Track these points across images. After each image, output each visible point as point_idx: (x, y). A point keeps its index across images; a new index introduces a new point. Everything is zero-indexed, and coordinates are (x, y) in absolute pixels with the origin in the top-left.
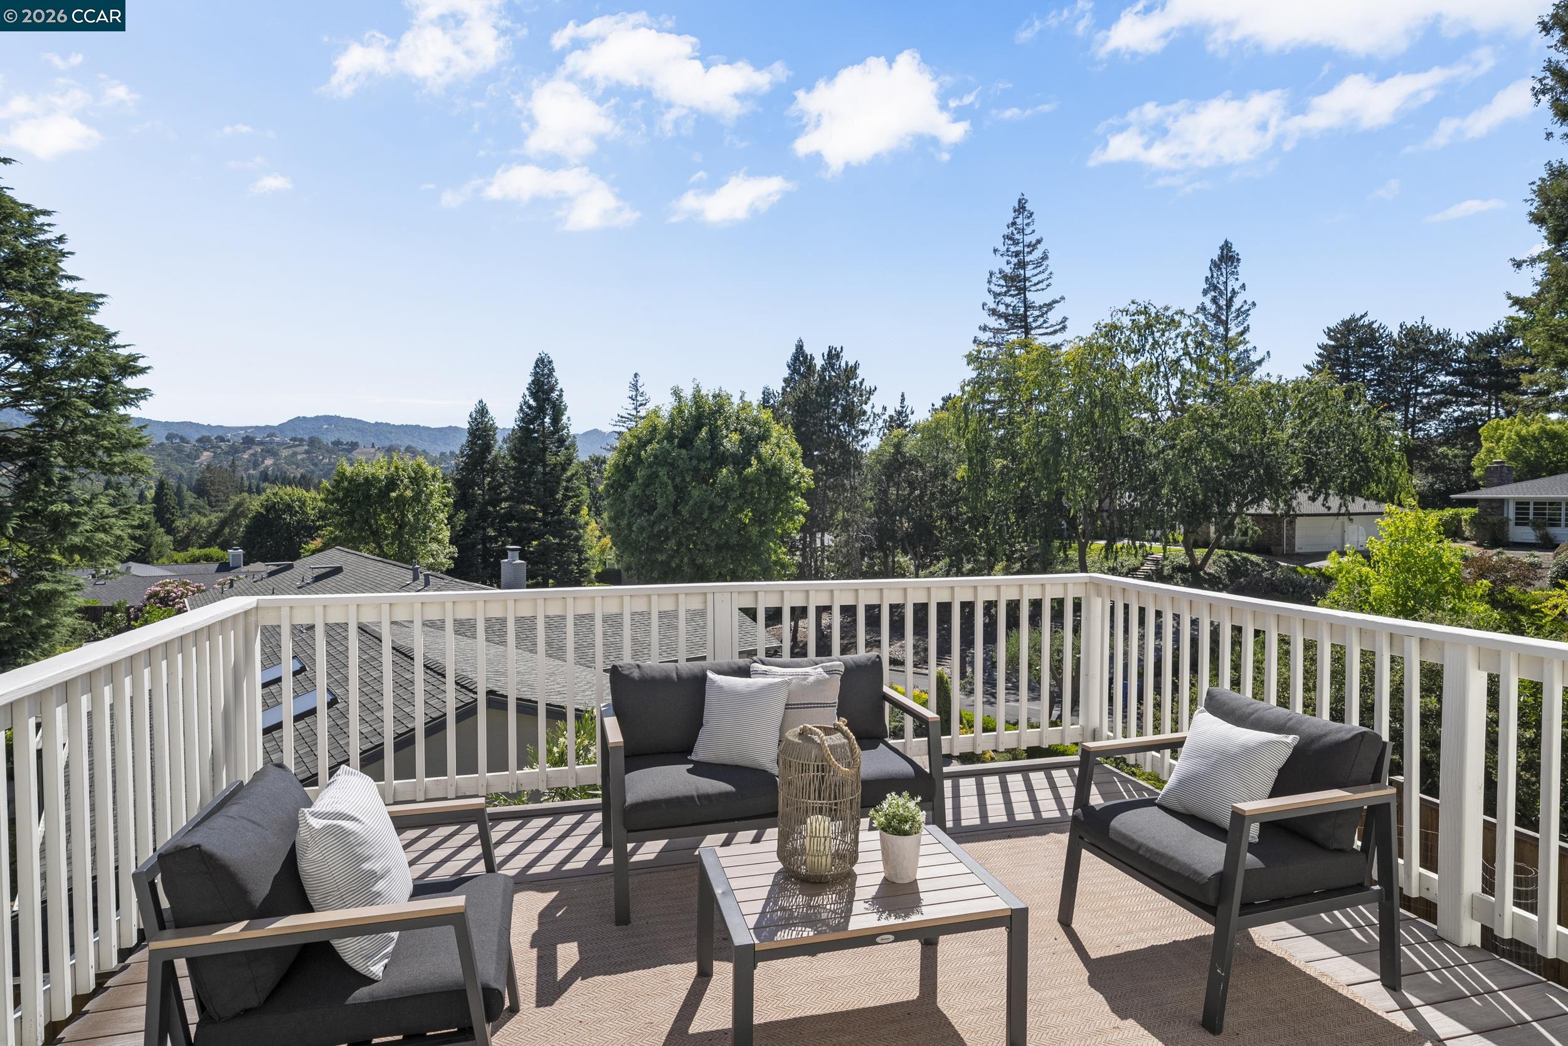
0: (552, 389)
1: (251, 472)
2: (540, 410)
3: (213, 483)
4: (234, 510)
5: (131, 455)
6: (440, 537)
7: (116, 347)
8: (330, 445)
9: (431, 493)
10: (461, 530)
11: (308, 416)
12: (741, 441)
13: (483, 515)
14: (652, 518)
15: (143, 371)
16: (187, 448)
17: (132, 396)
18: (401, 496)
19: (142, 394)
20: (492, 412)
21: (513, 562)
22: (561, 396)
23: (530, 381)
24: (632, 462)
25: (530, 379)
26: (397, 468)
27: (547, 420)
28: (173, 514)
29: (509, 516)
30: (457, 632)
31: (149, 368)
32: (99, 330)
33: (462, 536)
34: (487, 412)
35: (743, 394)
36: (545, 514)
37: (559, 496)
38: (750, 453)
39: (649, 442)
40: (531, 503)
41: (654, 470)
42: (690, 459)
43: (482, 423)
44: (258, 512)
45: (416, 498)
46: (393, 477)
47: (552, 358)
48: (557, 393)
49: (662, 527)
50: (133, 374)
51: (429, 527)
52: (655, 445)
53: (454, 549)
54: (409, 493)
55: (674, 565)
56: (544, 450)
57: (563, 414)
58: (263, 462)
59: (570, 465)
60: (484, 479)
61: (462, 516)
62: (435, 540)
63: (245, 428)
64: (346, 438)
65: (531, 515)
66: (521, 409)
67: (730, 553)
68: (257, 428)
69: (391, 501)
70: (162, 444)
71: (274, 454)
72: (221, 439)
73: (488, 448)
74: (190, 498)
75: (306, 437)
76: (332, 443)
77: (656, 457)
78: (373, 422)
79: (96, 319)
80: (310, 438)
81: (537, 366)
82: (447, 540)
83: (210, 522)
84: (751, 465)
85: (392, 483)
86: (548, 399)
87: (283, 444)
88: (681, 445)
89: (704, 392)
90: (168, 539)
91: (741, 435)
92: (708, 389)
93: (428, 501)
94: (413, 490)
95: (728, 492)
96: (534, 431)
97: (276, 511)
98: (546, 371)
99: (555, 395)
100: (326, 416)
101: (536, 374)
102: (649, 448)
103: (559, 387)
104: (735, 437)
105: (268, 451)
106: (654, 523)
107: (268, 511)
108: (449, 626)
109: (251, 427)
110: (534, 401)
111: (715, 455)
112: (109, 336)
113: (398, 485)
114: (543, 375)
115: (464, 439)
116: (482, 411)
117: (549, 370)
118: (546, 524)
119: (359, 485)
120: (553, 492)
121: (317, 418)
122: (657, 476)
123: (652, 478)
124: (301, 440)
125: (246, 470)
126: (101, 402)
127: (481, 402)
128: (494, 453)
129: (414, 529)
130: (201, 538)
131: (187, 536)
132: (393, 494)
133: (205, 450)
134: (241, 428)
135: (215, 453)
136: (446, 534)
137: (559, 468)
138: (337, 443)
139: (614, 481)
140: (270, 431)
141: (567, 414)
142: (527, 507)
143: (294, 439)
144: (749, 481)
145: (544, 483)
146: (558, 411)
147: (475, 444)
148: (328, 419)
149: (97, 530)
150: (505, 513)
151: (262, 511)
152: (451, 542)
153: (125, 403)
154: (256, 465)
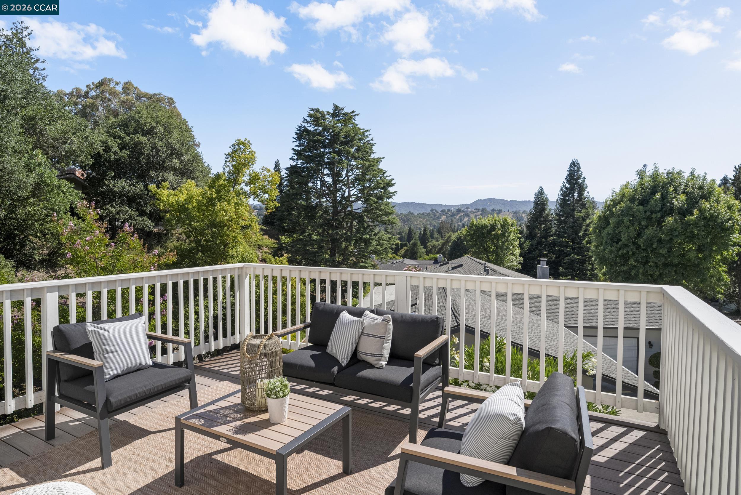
0: (579, 178)
1: (459, 224)
2: (572, 190)
3: (443, 228)
4: (447, 239)
5: (390, 217)
6: (515, 253)
7: (387, 177)
8: (490, 211)
9: (511, 232)
10: (528, 250)
11: (482, 199)
12: (687, 200)
13: (539, 243)
14: (618, 246)
15: (393, 185)
16: (437, 214)
17: (391, 194)
18: (496, 233)
19: (394, 193)
20: (546, 192)
21: (543, 266)
22: (584, 181)
23: (567, 175)
24: (608, 214)
25: (567, 174)
26: (495, 221)
27: (576, 194)
28: (428, 241)
29: (554, 244)
30: (497, 299)
31: (395, 183)
32: (382, 170)
33: (527, 253)
34: (544, 192)
35: (693, 170)
36: (573, 243)
37: (581, 234)
38: (693, 207)
39: (619, 203)
40: (565, 238)
41: (620, 219)
42: (646, 212)
43: (540, 198)
44: (454, 240)
45: (503, 235)
46: (493, 224)
47: (579, 161)
48: (582, 179)
49: (625, 252)
50: (390, 186)
51: (509, 248)
52: (623, 205)
53: (521, 259)
54: (500, 232)
55: (633, 274)
56: (573, 210)
57: (584, 191)
58: (464, 219)
59: (587, 217)
60: (541, 225)
61: (528, 243)
62: (512, 254)
63: (458, 206)
64: (497, 208)
65: (565, 244)
66: (562, 190)
67: (674, 269)
68: (463, 205)
69: (492, 235)
70: (429, 213)
71: (467, 215)
72: (449, 210)
73: (543, 210)
74: (436, 235)
75: (481, 208)
76: (491, 210)
77: (622, 211)
78: (509, 200)
79: (380, 167)
80: (482, 209)
81: (571, 166)
82: (518, 254)
83: (439, 244)
84: (692, 214)
85: (493, 227)
86: (577, 183)
87: (472, 211)
88: (640, 204)
89: (660, 172)
90: (424, 250)
91: (687, 196)
92: (663, 170)
93: (509, 236)
94: (502, 231)
95: (672, 231)
96: (568, 200)
97: (461, 240)
98: (576, 168)
99: (580, 181)
100: (489, 199)
101: (570, 170)
102: (618, 207)
103: (583, 176)
104: (683, 198)
105: (466, 215)
106: (620, 249)
107: (458, 240)
108: (494, 295)
109: (460, 205)
110: (569, 185)
111: (665, 209)
112: (384, 173)
113: (496, 228)
114: (574, 171)
115: (532, 205)
116: (541, 192)
117: (578, 168)
118: (573, 249)
119: (479, 228)
120: (577, 233)
121: (486, 200)
122: (623, 222)
123: (619, 224)
124: (479, 210)
125: (458, 223)
126: (380, 198)
127: (541, 187)
128: (547, 212)
129: (502, 249)
130: (435, 250)
131: (431, 250)
132: (493, 233)
133: (443, 215)
134: (457, 206)
135: (447, 216)
136: (517, 252)
137: (581, 219)
138: (493, 210)
139: (598, 225)
140: (467, 206)
141: (587, 190)
142: (564, 239)
143: (476, 209)
144: (690, 225)
145: (572, 227)
146: (582, 189)
147: (537, 208)
148: (490, 200)
149: (377, 245)
150: (551, 242)
151: (456, 240)
152: (520, 256)
153: (389, 198)
154: (461, 221)
